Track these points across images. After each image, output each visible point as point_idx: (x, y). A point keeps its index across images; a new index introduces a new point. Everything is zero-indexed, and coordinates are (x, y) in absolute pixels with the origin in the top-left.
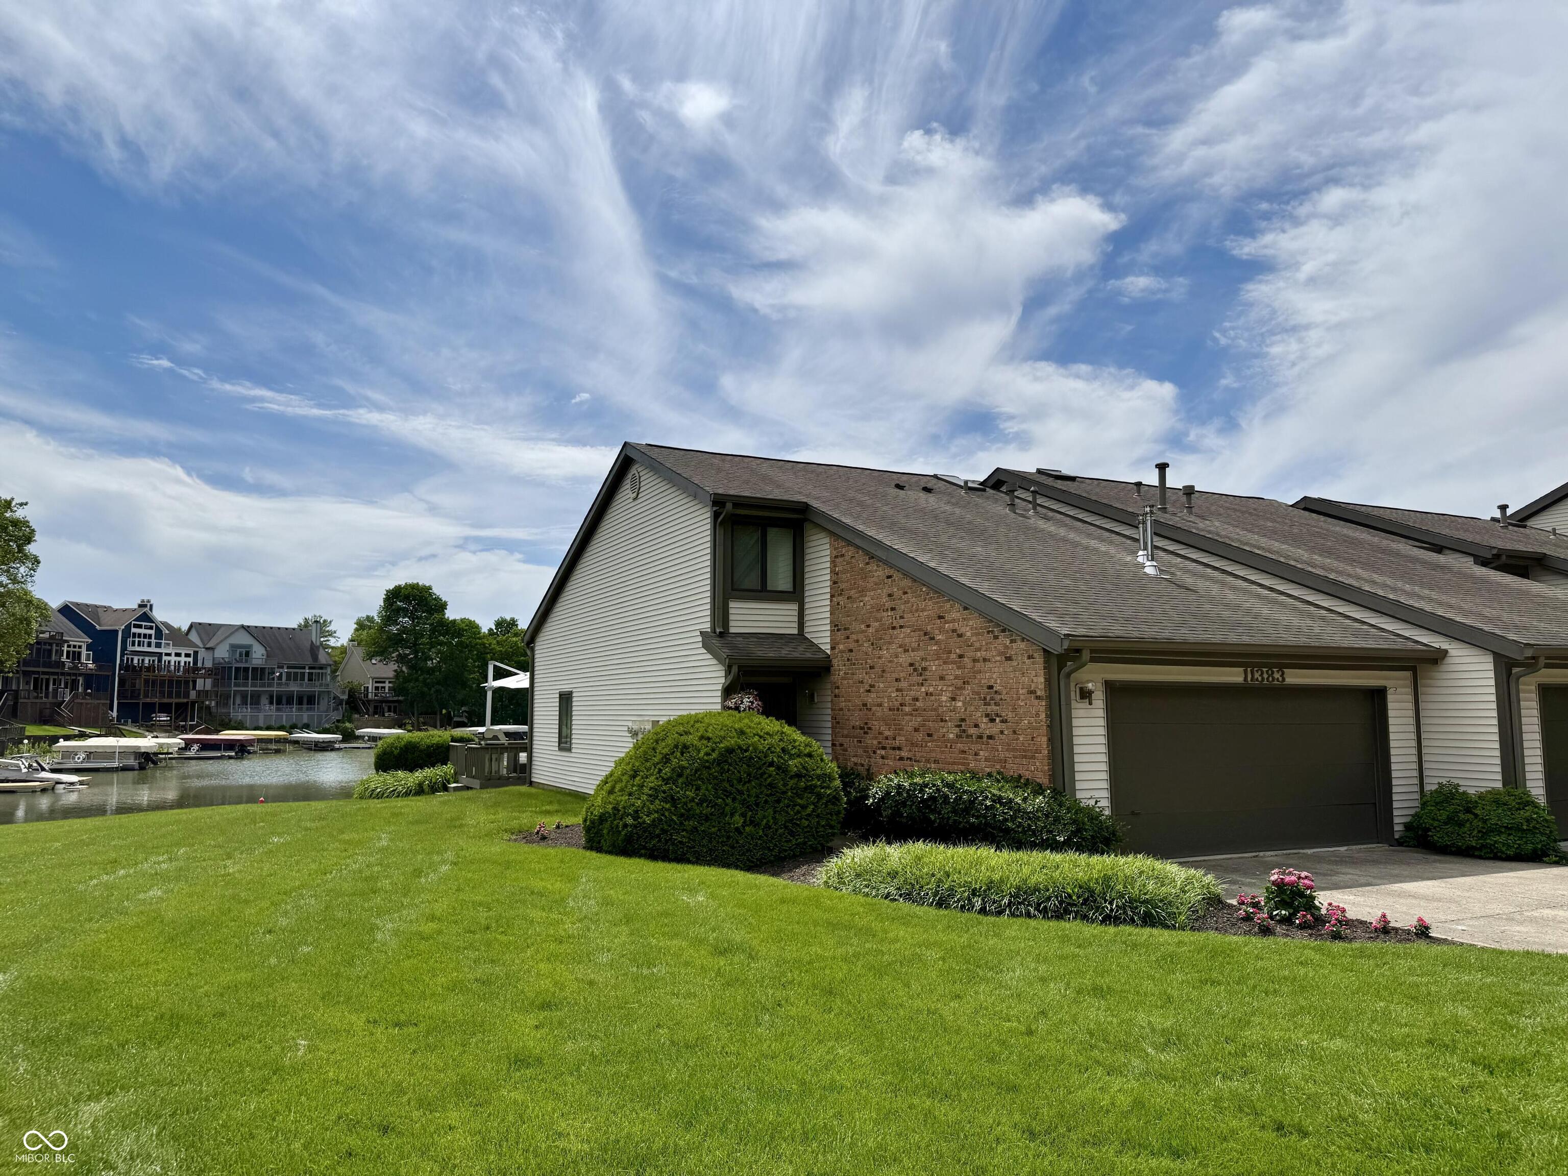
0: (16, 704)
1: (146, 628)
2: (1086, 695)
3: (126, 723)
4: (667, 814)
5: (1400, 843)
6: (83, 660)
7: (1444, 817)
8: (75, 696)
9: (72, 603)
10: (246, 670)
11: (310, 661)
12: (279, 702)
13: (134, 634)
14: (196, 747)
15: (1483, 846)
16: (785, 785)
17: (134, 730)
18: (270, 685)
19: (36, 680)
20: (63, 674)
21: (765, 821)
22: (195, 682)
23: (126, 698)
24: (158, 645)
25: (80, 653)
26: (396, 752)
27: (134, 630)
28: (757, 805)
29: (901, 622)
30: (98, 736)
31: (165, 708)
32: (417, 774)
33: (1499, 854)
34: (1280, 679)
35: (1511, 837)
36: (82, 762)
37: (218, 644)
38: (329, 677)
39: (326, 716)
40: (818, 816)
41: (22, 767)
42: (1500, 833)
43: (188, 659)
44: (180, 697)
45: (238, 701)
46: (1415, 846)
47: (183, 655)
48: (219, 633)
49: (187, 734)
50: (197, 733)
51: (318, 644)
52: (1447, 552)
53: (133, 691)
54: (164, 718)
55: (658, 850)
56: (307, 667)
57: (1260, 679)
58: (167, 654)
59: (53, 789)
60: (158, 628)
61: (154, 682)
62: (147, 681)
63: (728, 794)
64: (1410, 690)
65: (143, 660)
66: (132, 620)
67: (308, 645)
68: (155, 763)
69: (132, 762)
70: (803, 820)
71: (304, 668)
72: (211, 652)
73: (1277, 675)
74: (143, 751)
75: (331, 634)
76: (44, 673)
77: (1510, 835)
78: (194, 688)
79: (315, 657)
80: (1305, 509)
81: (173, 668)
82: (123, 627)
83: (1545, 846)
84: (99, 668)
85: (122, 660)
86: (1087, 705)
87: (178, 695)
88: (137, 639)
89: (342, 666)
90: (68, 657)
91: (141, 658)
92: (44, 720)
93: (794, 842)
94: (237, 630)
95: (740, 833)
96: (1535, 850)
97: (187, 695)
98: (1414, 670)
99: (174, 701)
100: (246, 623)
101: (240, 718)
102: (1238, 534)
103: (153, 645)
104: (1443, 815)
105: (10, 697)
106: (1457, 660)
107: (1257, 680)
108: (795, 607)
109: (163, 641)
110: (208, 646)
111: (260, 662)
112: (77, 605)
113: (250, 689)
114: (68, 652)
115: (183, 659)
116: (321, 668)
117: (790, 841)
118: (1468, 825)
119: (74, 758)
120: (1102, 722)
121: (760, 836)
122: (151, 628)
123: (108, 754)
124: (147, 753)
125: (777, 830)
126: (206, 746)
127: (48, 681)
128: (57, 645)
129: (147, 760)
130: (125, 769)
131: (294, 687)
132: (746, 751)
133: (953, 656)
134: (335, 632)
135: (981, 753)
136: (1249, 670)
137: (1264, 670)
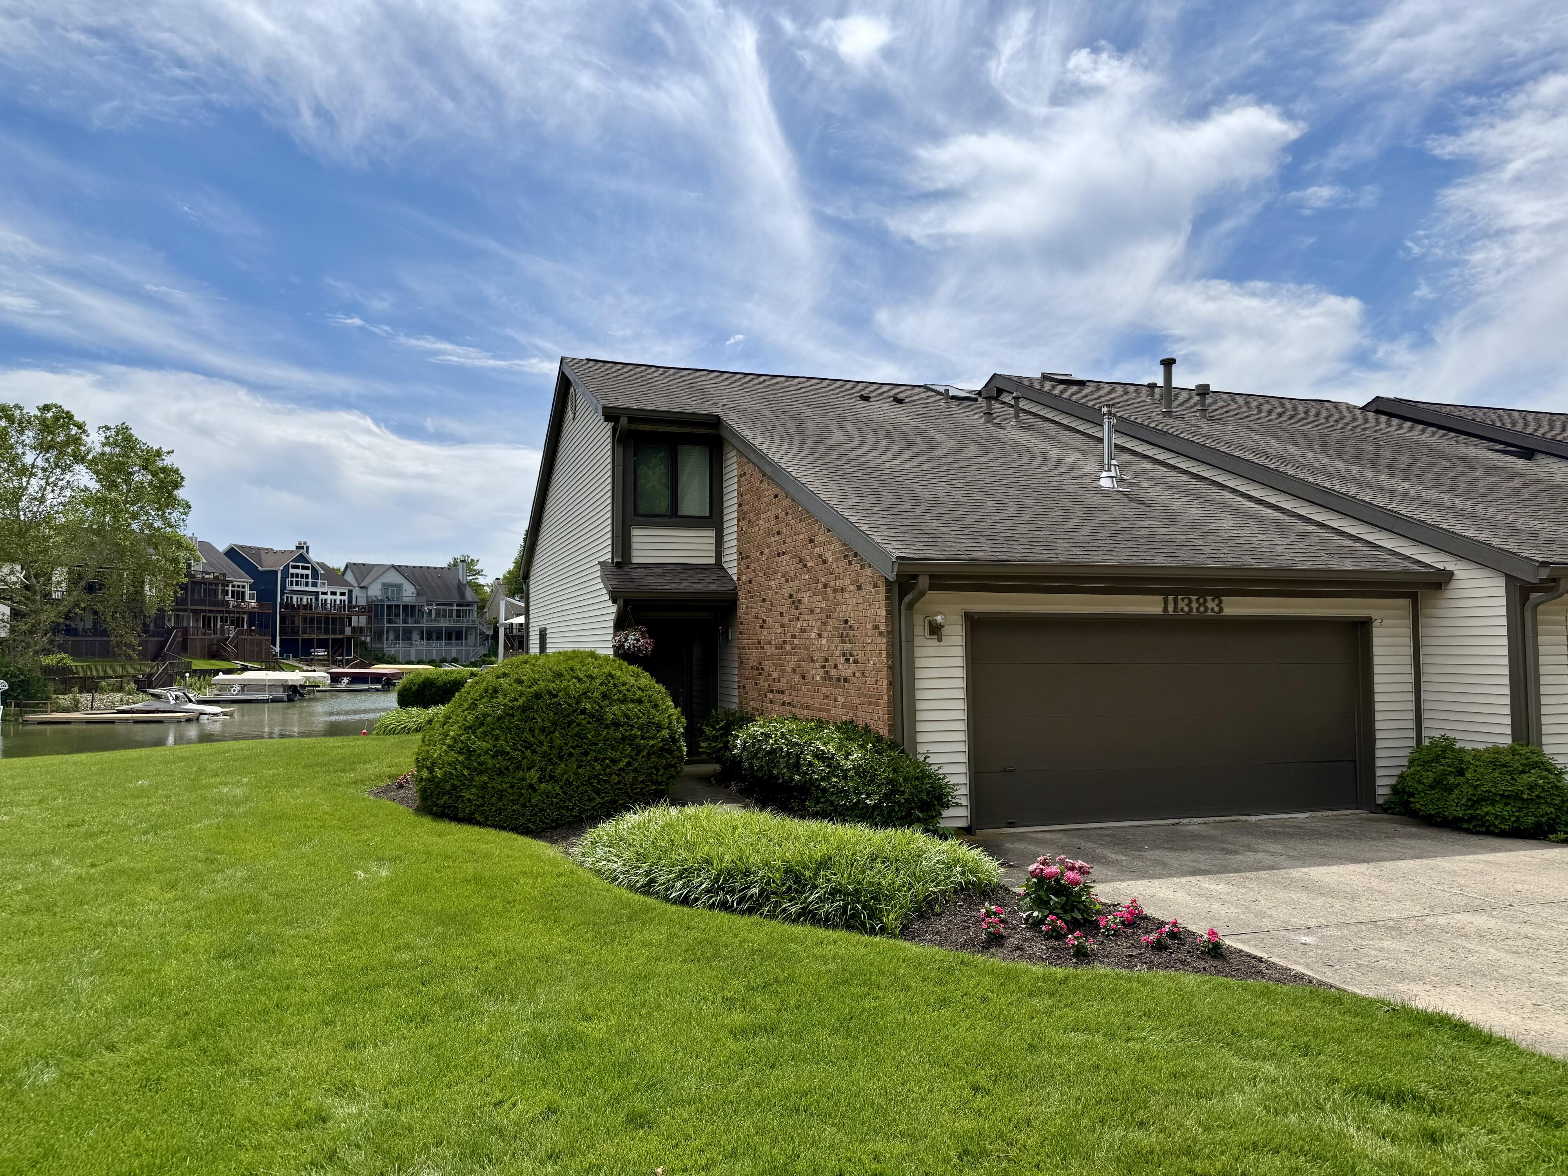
0: (185, 640)
1: (304, 568)
2: (935, 630)
3: (288, 658)
4: (458, 767)
5: (1384, 809)
6: (247, 599)
7: (1431, 780)
8: (241, 633)
9: (236, 546)
10: (398, 606)
11: (457, 599)
12: (429, 638)
13: (292, 574)
14: (346, 680)
15: (1472, 818)
16: (598, 734)
17: (295, 664)
18: (420, 622)
19: (204, 617)
20: (227, 612)
21: (565, 776)
22: (350, 619)
23: (287, 634)
24: (315, 585)
25: (243, 593)
26: (414, 688)
27: (292, 571)
28: (561, 758)
29: (784, 548)
30: (260, 670)
31: (322, 644)
32: (430, 711)
33: (1491, 828)
34: (1216, 609)
35: (1508, 808)
36: (237, 694)
37: (370, 584)
38: (475, 614)
39: (474, 650)
40: (636, 770)
41: (171, 698)
42: (1493, 803)
43: (343, 598)
44: (336, 633)
45: (391, 637)
46: (1401, 814)
47: (338, 594)
48: (372, 572)
49: (343, 668)
50: (352, 667)
51: (465, 582)
52: (1541, 456)
53: (293, 629)
54: (322, 652)
55: (450, 807)
56: (455, 605)
57: (1186, 609)
58: (324, 593)
59: (198, 719)
60: (315, 571)
61: (312, 619)
62: (305, 619)
63: (528, 746)
64: (1408, 622)
65: (301, 599)
66: (289, 560)
67: (455, 583)
68: (302, 695)
69: (281, 694)
70: (614, 776)
71: (452, 605)
72: (365, 591)
73: (1210, 605)
74: (290, 683)
75: (479, 573)
76: (210, 611)
77: (1506, 804)
78: (350, 624)
79: (462, 595)
80: (1377, 411)
81: (329, 606)
82: (282, 568)
83: (1554, 820)
84: (261, 606)
85: (282, 599)
86: (935, 642)
87: (334, 632)
88: (295, 579)
89: (488, 604)
90: (233, 597)
91: (299, 597)
92: (214, 655)
93: (598, 800)
94: (388, 569)
95: (535, 790)
96: (1538, 825)
97: (342, 631)
98: (1414, 597)
99: (331, 636)
100: (397, 563)
101: (393, 652)
102: (1249, 439)
103: (310, 584)
104: (1429, 777)
105: (180, 634)
106: (1462, 584)
107: (1182, 610)
108: (712, 533)
109: (319, 581)
110: (361, 585)
111: (409, 599)
112: (242, 547)
113: (401, 625)
114: (233, 592)
115: (338, 598)
116: (468, 605)
117: (594, 799)
118: (1456, 792)
119: (230, 690)
120: (960, 662)
121: (558, 794)
122: (307, 568)
123: (259, 686)
124: (295, 686)
125: (578, 788)
126: (356, 679)
127: (216, 618)
128: (223, 585)
129: (294, 692)
130: (274, 701)
131: (443, 624)
132: (556, 696)
133: (820, 586)
134: (482, 571)
135: (839, 698)
136: (1171, 598)
137: (1194, 598)
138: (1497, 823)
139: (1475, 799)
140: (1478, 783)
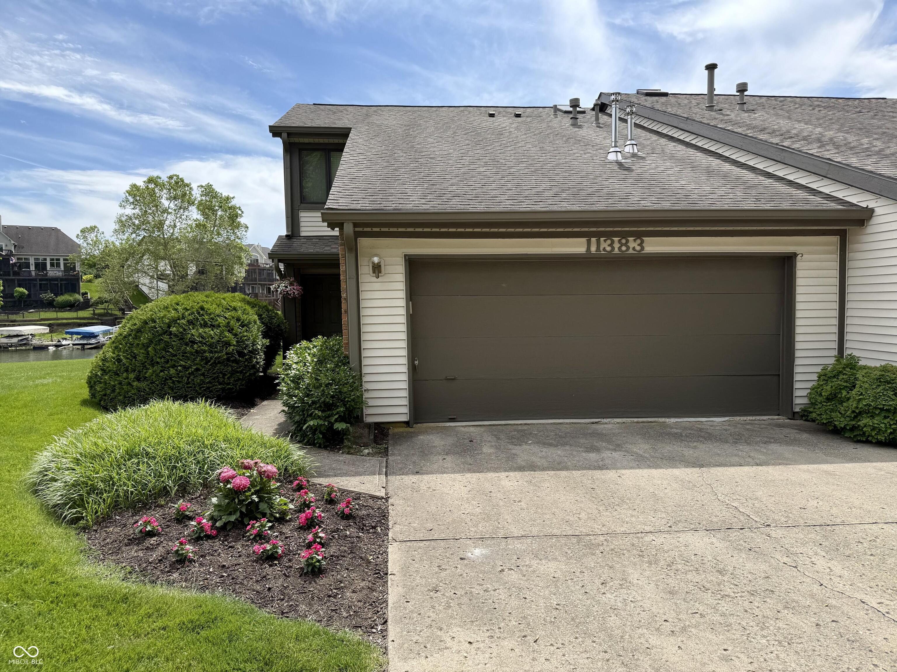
5: (800, 416)
34: (638, 248)
35: (886, 421)
42: (872, 416)
57: (609, 249)
64: (836, 257)
73: (632, 244)
86: (381, 279)
98: (841, 233)
107: (605, 249)
120: (402, 294)
136: (594, 240)
137: (616, 239)
138: (873, 434)
139: (857, 411)
140: (861, 397)
